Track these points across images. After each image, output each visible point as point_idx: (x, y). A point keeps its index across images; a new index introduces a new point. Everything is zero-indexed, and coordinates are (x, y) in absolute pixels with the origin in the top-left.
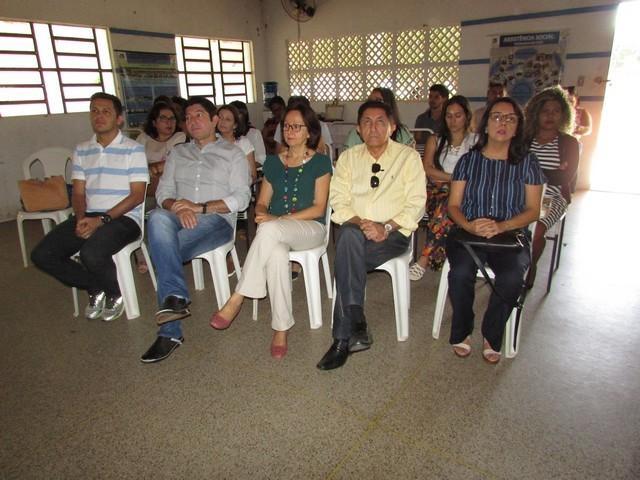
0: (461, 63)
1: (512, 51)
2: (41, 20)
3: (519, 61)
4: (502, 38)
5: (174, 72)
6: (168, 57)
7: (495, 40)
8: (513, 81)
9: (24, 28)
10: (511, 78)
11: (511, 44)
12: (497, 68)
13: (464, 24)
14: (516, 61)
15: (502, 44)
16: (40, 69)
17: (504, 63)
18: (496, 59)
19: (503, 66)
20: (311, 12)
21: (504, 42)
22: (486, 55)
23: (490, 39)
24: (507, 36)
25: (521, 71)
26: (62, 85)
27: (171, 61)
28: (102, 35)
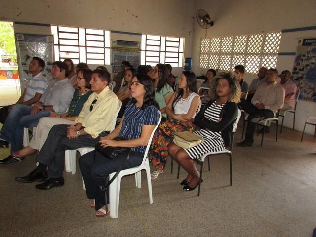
0: (280, 54)
1: (309, 48)
2: (82, 27)
3: (313, 55)
4: (305, 40)
5: (139, 50)
6: (137, 44)
7: (300, 41)
8: (308, 68)
9: (75, 30)
10: (307, 65)
11: (309, 44)
12: (299, 59)
13: (284, 31)
14: (311, 55)
15: (304, 44)
16: (86, 47)
17: (304, 56)
18: (299, 54)
19: (302, 57)
20: (212, 24)
21: (306, 43)
22: (294, 50)
23: (298, 40)
24: (308, 39)
25: (313, 61)
26: (87, 53)
27: (138, 45)
28: (107, 33)
